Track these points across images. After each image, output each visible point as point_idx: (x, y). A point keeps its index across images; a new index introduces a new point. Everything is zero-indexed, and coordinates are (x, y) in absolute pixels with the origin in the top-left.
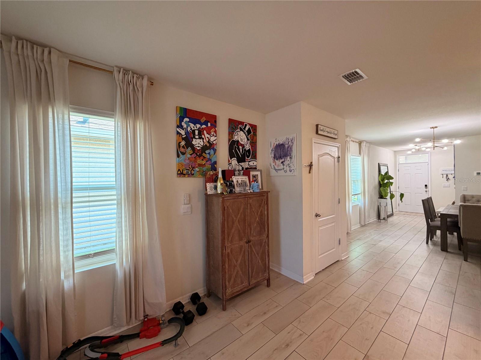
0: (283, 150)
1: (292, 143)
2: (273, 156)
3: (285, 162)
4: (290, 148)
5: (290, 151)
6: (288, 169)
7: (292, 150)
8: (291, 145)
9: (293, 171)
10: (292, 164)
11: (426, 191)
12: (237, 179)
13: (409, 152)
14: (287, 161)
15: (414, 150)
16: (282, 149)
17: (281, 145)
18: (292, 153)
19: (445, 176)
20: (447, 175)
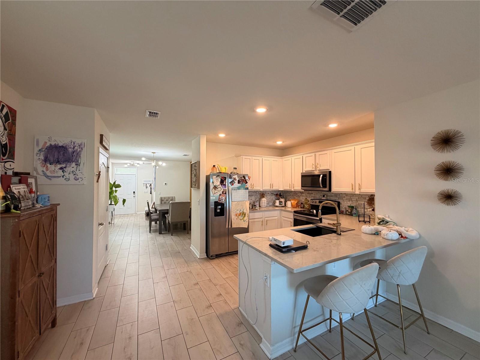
0: (64, 153)
1: (80, 148)
2: (42, 157)
3: (67, 168)
4: (77, 154)
5: (76, 157)
6: (72, 176)
7: (80, 157)
8: (79, 150)
9: (80, 179)
10: (80, 172)
11: (134, 197)
12: (18, 189)
13: (126, 166)
14: (71, 167)
15: (129, 165)
16: (62, 153)
17: (60, 147)
18: (80, 159)
19: (145, 185)
20: (146, 185)
